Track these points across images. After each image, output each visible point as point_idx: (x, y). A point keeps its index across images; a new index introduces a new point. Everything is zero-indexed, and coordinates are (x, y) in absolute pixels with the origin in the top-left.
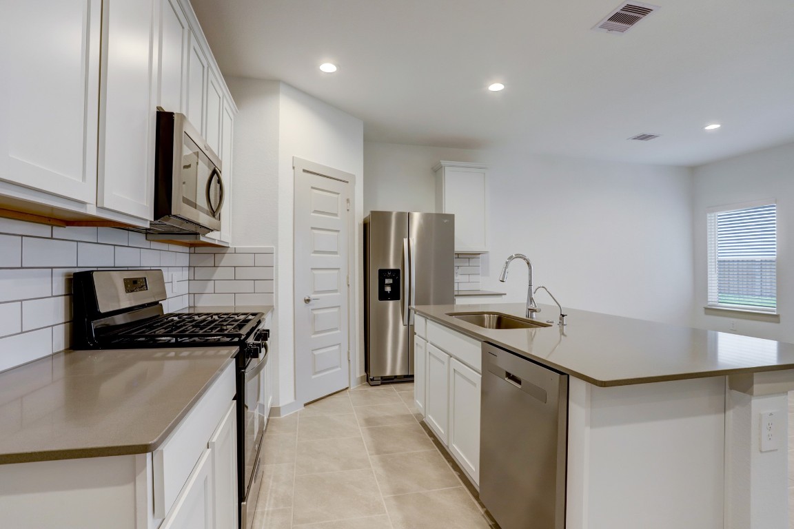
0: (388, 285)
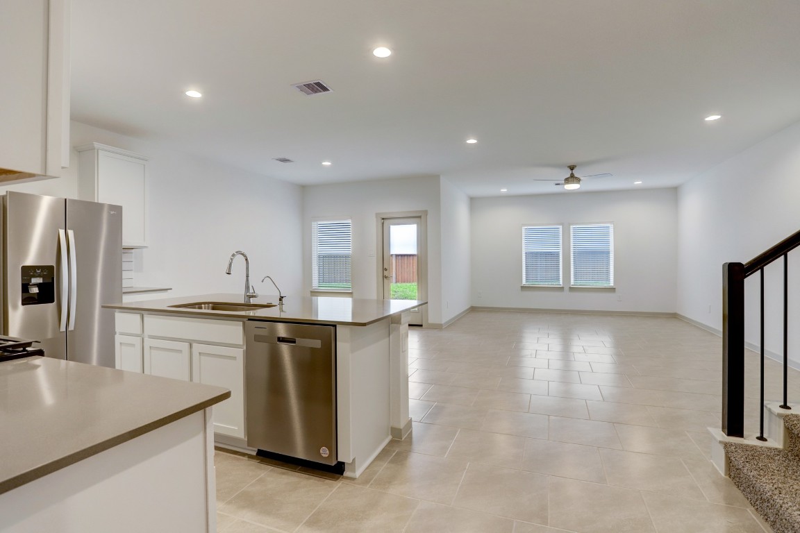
0: (34, 285)
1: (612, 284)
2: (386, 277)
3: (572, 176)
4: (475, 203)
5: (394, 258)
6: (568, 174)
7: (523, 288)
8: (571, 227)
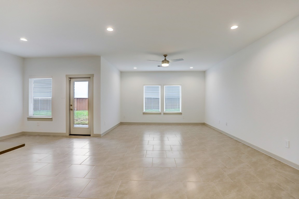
1: (180, 111)
2: (71, 110)
3: (165, 59)
4: (122, 74)
5: (76, 100)
6: (163, 58)
7: (144, 113)
8: (165, 86)
